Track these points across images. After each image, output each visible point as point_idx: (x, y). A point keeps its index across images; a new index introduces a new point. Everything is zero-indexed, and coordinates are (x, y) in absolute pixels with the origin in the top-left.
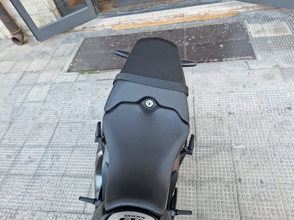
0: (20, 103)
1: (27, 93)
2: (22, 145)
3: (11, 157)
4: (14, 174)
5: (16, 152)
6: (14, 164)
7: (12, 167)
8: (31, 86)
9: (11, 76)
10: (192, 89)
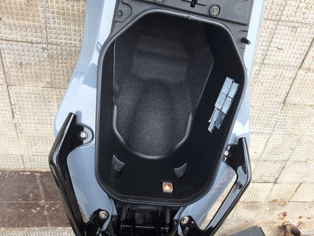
1: (267, 148)
2: (263, 66)
3: (277, 48)
4: (267, 19)
5: (270, 55)
6: (271, 36)
7: (273, 31)
8: (262, 158)
9: (295, 178)
10: (18, 131)
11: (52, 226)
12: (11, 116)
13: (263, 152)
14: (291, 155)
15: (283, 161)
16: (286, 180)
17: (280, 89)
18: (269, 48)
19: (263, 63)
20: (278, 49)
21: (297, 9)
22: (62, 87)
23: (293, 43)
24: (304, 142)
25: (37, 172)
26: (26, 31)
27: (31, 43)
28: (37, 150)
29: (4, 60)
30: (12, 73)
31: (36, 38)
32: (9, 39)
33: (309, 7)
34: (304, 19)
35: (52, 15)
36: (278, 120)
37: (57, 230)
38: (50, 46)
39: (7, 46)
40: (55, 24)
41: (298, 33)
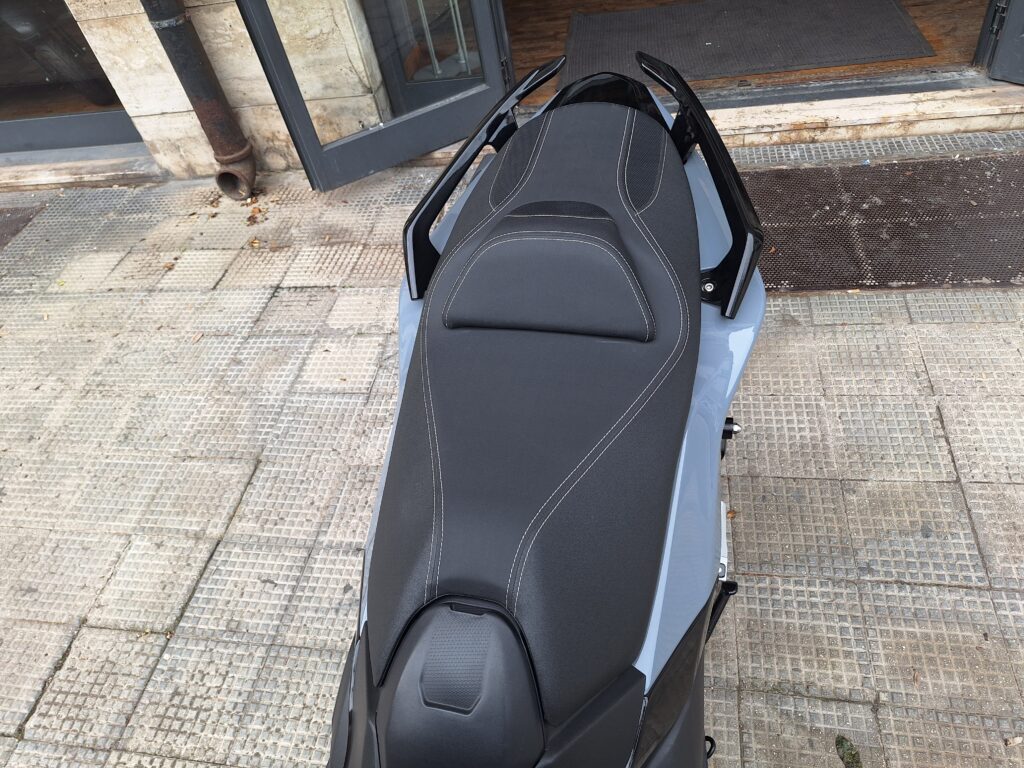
0: (277, 394)
1: (299, 361)
2: (309, 543)
3: (276, 585)
4: (301, 648)
5: (292, 567)
6: (291, 611)
7: (286, 621)
8: (310, 339)
9: (229, 299)
10: (924, 377)
11: (829, 169)
12: (945, 412)
13: (307, 353)
14: (239, 348)
15: (258, 337)
16: (252, 294)
17: (268, 492)
18: (294, 583)
19: (310, 550)
20: (272, 582)
21: (227, 672)
22: (817, 482)
23: (236, 596)
24: (208, 379)
25: (872, 287)
26: (916, 609)
27: (901, 584)
28: (875, 337)
29: (973, 542)
30: (948, 511)
31: (890, 593)
32: (962, 592)
33: (198, 676)
34: (211, 650)
35: (849, 649)
36: (272, 423)
37: (815, 161)
38: (852, 577)
39: (964, 574)
40: (842, 628)
41: (225, 618)
